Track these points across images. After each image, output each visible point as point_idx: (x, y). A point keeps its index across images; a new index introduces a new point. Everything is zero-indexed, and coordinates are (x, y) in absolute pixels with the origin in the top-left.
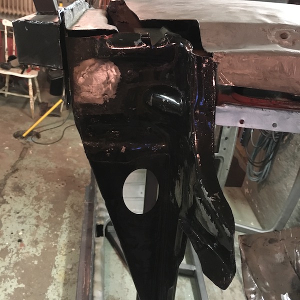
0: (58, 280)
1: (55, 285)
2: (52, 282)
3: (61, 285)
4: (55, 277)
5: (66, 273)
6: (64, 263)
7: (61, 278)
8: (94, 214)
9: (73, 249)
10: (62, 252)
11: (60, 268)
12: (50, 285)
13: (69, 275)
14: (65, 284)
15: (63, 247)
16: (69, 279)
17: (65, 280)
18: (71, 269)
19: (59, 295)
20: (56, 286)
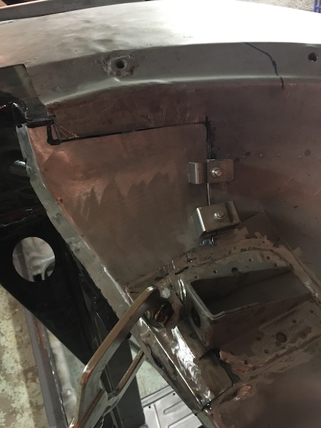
0: (10, 347)
1: (8, 353)
2: (4, 351)
3: (16, 350)
4: (6, 345)
5: (16, 336)
6: (11, 327)
7: (13, 343)
8: (28, 266)
9: (17, 310)
10: (5, 316)
11: (8, 334)
12: (3, 354)
13: (20, 337)
14: (19, 348)
15: (4, 312)
16: (22, 342)
17: (18, 343)
18: (21, 331)
19: (16, 361)
20: (10, 353)
